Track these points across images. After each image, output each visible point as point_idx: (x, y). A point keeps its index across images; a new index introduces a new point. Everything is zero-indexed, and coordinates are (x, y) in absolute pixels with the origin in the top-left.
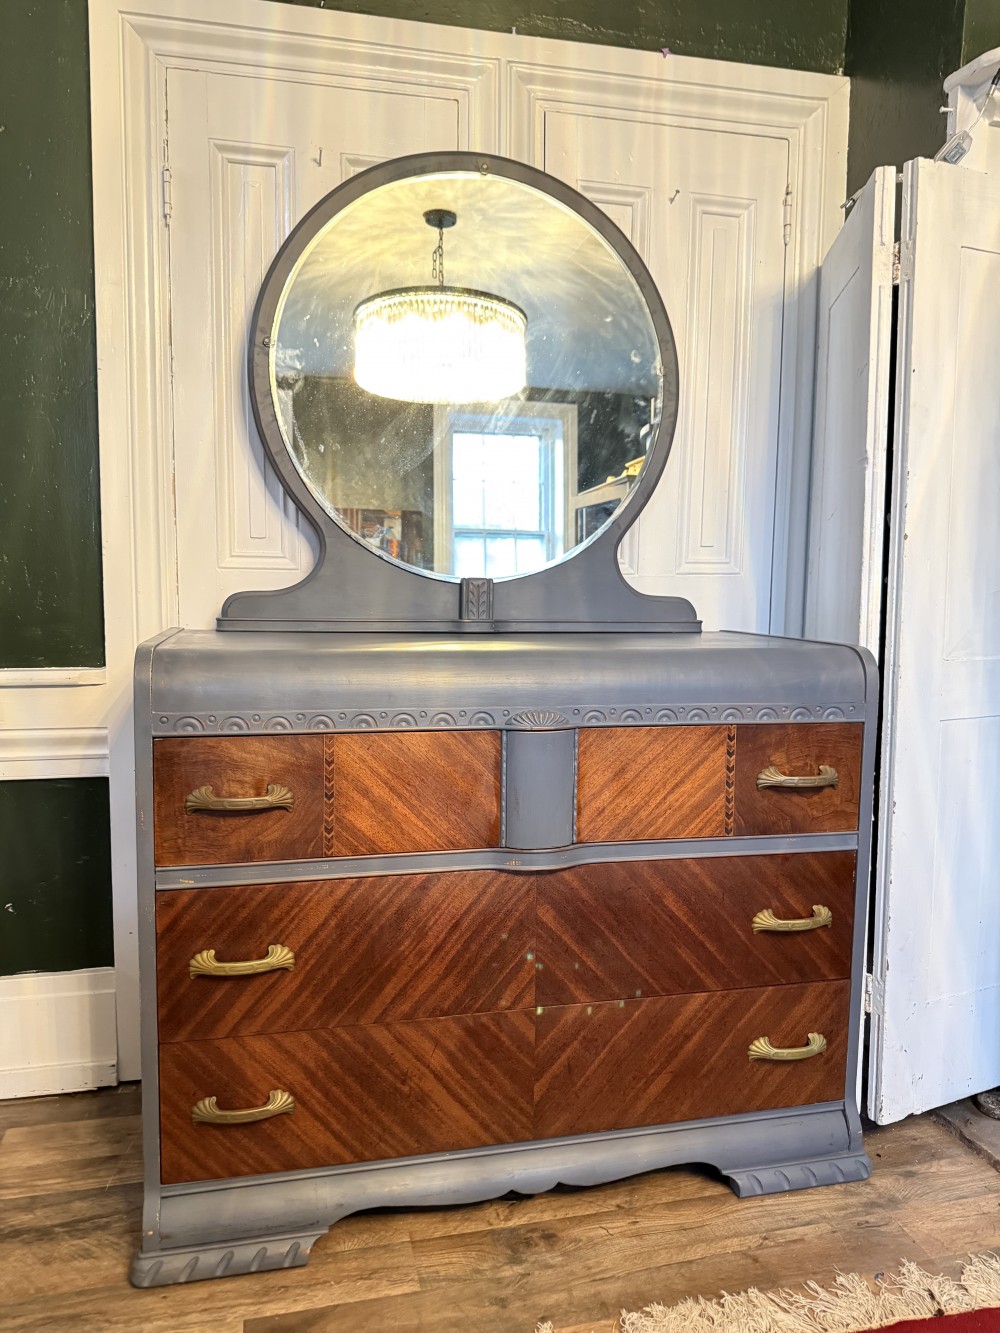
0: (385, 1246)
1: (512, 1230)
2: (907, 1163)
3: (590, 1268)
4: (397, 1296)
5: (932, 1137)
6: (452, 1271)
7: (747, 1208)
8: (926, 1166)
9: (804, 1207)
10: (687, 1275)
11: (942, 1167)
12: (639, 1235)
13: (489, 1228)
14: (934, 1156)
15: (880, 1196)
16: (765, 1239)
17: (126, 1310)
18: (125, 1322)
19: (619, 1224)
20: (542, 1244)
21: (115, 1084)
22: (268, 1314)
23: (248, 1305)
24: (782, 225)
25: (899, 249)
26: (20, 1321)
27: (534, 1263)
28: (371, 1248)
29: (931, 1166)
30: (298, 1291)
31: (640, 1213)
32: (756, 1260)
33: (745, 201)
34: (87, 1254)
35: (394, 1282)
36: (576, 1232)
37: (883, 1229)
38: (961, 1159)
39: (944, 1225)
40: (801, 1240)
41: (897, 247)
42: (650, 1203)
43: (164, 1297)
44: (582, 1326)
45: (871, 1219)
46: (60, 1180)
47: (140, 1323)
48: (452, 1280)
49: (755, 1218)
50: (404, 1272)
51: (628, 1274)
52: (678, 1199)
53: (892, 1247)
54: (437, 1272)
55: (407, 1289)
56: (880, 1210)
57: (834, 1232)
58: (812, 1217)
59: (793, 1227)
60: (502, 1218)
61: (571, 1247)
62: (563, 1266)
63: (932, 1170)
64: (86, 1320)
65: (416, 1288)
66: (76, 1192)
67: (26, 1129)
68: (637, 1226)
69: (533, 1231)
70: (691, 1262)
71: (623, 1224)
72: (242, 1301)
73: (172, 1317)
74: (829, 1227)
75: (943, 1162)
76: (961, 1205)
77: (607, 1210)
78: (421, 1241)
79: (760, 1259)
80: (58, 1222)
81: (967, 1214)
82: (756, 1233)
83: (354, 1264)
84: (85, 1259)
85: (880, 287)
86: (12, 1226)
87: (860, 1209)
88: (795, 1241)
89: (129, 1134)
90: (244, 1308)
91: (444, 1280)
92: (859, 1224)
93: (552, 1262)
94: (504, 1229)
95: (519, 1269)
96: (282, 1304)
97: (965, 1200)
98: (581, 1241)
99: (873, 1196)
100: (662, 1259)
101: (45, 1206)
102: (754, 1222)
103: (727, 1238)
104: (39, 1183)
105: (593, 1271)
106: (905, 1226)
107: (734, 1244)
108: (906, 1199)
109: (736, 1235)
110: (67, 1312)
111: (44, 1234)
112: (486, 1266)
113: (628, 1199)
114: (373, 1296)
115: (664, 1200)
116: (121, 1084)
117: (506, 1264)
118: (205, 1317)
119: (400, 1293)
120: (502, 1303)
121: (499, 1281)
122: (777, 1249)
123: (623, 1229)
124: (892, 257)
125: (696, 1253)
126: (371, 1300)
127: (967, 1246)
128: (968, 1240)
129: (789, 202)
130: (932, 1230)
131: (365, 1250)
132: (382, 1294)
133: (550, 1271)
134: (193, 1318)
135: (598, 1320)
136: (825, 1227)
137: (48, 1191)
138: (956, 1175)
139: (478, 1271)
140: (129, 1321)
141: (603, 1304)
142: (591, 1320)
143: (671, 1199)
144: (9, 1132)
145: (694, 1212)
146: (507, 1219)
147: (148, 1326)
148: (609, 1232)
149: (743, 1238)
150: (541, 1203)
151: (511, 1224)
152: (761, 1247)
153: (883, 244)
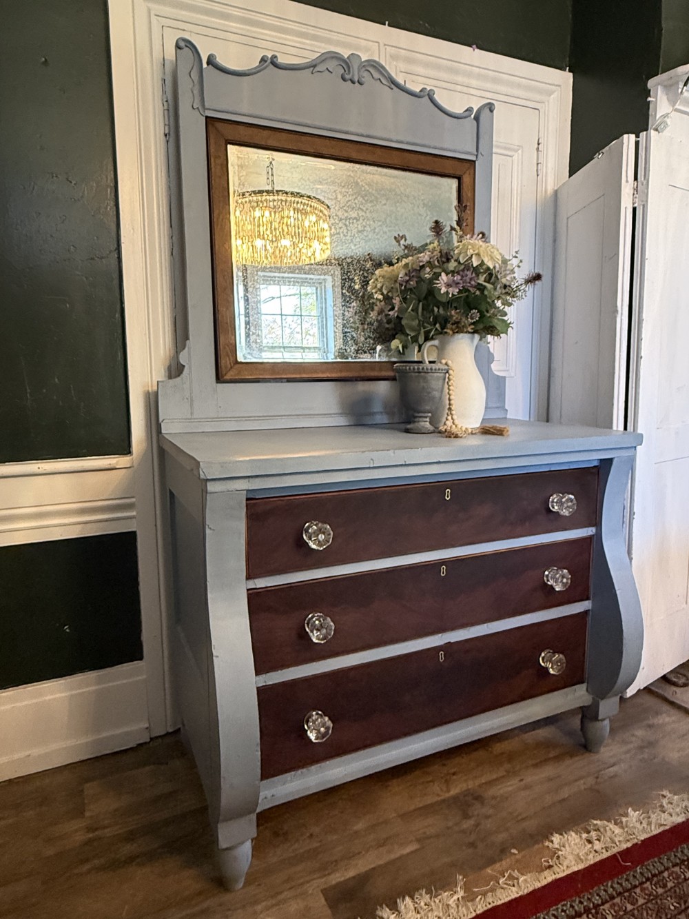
0: (384, 822)
1: (455, 797)
3: (512, 814)
4: (408, 854)
6: (433, 831)
7: (577, 761)
8: (656, 720)
9: (606, 755)
10: (567, 808)
11: (665, 719)
12: (527, 787)
13: (441, 798)
14: (657, 713)
15: (643, 741)
16: (597, 778)
18: (240, 908)
20: (476, 803)
21: (148, 740)
22: (334, 883)
23: (317, 879)
24: (536, 163)
25: (637, 185)
27: (478, 815)
28: (375, 824)
29: (659, 719)
30: (344, 863)
31: (522, 773)
32: (598, 792)
33: (516, 147)
35: (402, 845)
36: (493, 791)
37: (654, 761)
38: (670, 713)
39: (683, 753)
40: (616, 775)
42: (523, 766)
43: (260, 884)
45: (645, 756)
46: (143, 815)
47: (251, 906)
48: (436, 836)
50: (404, 836)
51: (535, 813)
53: (664, 771)
54: (425, 833)
55: (411, 848)
56: (646, 750)
57: (631, 767)
58: (614, 760)
59: (608, 768)
60: (444, 791)
61: (494, 802)
62: (495, 815)
63: (661, 721)
64: (214, 912)
65: (417, 846)
67: (99, 782)
68: (524, 781)
69: (467, 795)
70: (565, 799)
71: (516, 782)
72: (312, 877)
73: (272, 897)
74: (626, 765)
75: (664, 715)
76: (686, 740)
77: (501, 775)
78: (405, 814)
79: (600, 791)
80: (156, 846)
82: (590, 775)
83: (370, 837)
85: (627, 207)
86: (125, 855)
87: (636, 751)
88: (613, 777)
90: (316, 881)
91: (431, 837)
92: (640, 760)
93: (488, 813)
94: (450, 798)
95: (471, 822)
96: (339, 874)
98: (497, 797)
99: (639, 742)
100: (549, 799)
101: (143, 836)
102: (586, 768)
103: (576, 781)
104: (128, 820)
105: (514, 815)
106: (664, 757)
107: (582, 784)
108: (656, 741)
109: (580, 778)
111: (151, 856)
114: (393, 856)
116: (153, 739)
117: (462, 820)
118: (294, 893)
119: (408, 851)
120: (473, 845)
121: (464, 832)
122: (606, 783)
123: (516, 786)
124: (633, 190)
125: (565, 793)
126: (394, 860)
129: (540, 149)
131: (372, 827)
132: (398, 855)
133: (490, 820)
134: (285, 895)
136: (624, 765)
139: (448, 828)
140: (244, 906)
141: (531, 836)
144: (86, 786)
146: (448, 791)
147: (259, 908)
148: (510, 789)
149: (585, 780)
150: (462, 777)
151: (452, 794)
152: (597, 783)
153: (627, 182)
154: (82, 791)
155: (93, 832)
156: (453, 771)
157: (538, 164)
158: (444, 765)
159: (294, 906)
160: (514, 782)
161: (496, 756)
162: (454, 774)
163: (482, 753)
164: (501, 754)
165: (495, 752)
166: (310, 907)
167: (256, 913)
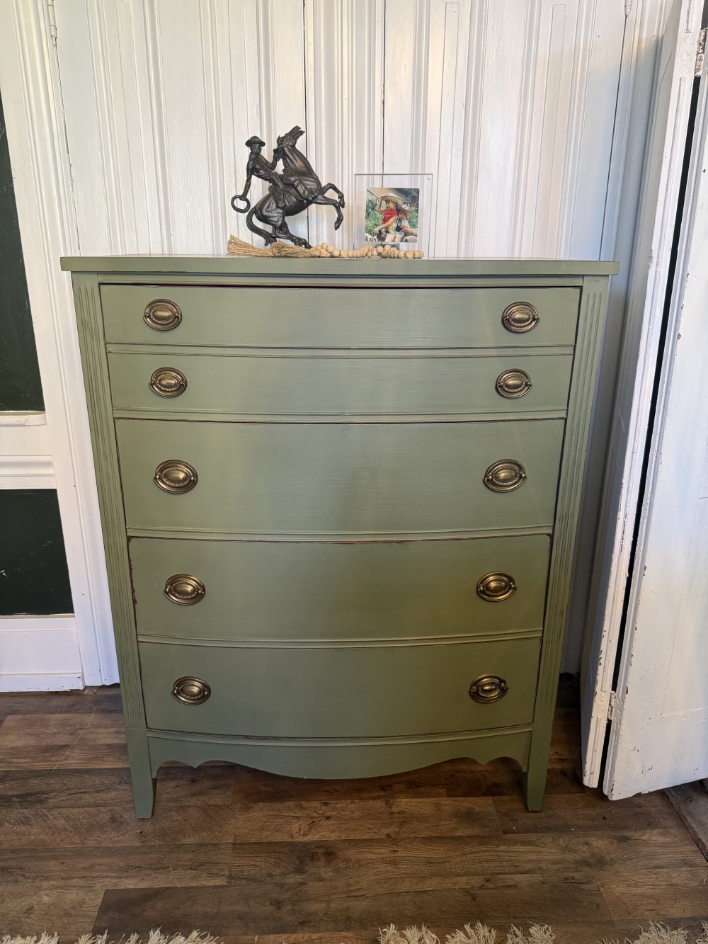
0: (215, 844)
1: (306, 844)
2: (626, 828)
3: (349, 886)
4: (209, 887)
5: (655, 806)
6: (253, 872)
7: (483, 851)
8: (640, 833)
9: (527, 857)
10: (418, 903)
11: (654, 836)
12: (394, 863)
13: (290, 840)
14: (651, 825)
15: (592, 855)
16: (488, 880)
17: (36, 869)
18: (32, 878)
19: (382, 851)
20: (323, 859)
21: (82, 688)
22: (122, 888)
23: (111, 877)
25: (705, 36)
27: (311, 874)
28: (205, 844)
29: (644, 834)
30: (147, 872)
31: (402, 844)
32: (474, 899)
34: (25, 821)
35: (211, 875)
36: (351, 853)
37: (582, 886)
38: (671, 830)
39: (634, 891)
40: (516, 886)
41: (703, 34)
42: (412, 835)
43: (62, 863)
44: (327, 934)
45: (577, 875)
46: (27, 760)
47: (42, 880)
48: (250, 880)
49: (487, 861)
50: (221, 867)
51: (375, 895)
52: (434, 835)
53: (585, 904)
54: (243, 872)
55: (218, 882)
56: (586, 869)
57: (543, 883)
58: (531, 867)
59: (513, 874)
60: (302, 832)
61: (342, 865)
62: (331, 881)
63: (644, 838)
64: (11, 872)
65: (224, 882)
66: (34, 771)
67: (19, 717)
68: (396, 855)
69: (318, 847)
70: (424, 892)
71: (387, 851)
72: (109, 874)
73: (63, 879)
74: (541, 878)
76: (655, 874)
77: (378, 837)
78: (240, 844)
79: (478, 898)
80: (16, 793)
81: (658, 883)
82: (482, 874)
83: (190, 856)
84: (24, 824)
85: (681, 79)
87: (571, 865)
88: (509, 887)
89: (80, 729)
90: (108, 880)
91: (245, 879)
92: (566, 879)
93: (325, 876)
94: (300, 843)
95: (299, 878)
96: (133, 881)
97: (660, 870)
98: (351, 860)
99: (587, 855)
100: (404, 886)
101: (12, 780)
102: (485, 864)
103: (459, 875)
104: (15, 760)
105: (351, 888)
106: (603, 886)
107: (462, 882)
108: (613, 861)
109: (466, 874)
111: (5, 801)
112: (278, 871)
113: (397, 830)
114: (194, 884)
115: (423, 835)
116: (86, 687)
117: (291, 872)
118: (83, 883)
119: (212, 884)
120: (278, 904)
121: (282, 886)
122: (494, 891)
123: (384, 856)
124: (696, 45)
125: (432, 885)
126: (191, 887)
127: (647, 913)
128: (649, 907)
130: (623, 893)
131: (200, 845)
132: (199, 884)
133: (321, 884)
134: (74, 882)
135: (341, 931)
136: (538, 877)
137: (18, 768)
138: (663, 845)
139: (270, 875)
140: (36, 877)
141: (349, 918)
142: (336, 930)
143: (429, 834)
144: (10, 717)
145: (442, 849)
146: (305, 834)
147: (45, 884)
148: (374, 856)
149: (471, 878)
150: (333, 824)
151: (307, 839)
152: (482, 887)
153: (688, 31)
156: (329, 814)
158: (325, 804)
159: (73, 896)
160: (384, 851)
161: (392, 813)
162: (328, 818)
163: (379, 804)
164: (400, 813)
165: (395, 809)
166: (85, 903)
167: (40, 888)
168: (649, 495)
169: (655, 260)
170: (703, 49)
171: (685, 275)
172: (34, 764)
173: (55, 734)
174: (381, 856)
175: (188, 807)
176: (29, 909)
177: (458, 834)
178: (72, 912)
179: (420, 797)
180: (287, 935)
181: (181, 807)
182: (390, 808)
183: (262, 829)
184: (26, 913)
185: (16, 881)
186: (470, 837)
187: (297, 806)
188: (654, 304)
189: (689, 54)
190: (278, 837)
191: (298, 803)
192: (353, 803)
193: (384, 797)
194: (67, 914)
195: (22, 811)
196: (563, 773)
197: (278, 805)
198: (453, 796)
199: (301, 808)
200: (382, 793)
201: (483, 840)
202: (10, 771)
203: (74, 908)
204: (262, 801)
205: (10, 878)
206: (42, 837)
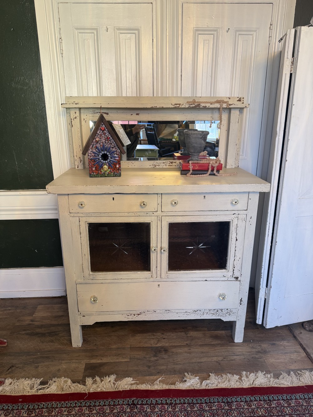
0: (123, 348)
1: (157, 347)
2: (274, 340)
3: (174, 360)
5: (285, 333)
6: (138, 357)
7: (222, 349)
8: (279, 342)
10: (199, 366)
11: (285, 343)
12: (190, 353)
13: (151, 346)
14: (283, 339)
15: (262, 350)
16: (224, 358)
17: (59, 357)
18: (58, 360)
19: (185, 349)
20: (163, 352)
21: (65, 295)
22: (91, 362)
23: (87, 359)
25: (293, 60)
26: (35, 356)
27: (160, 357)
28: (120, 348)
29: (281, 342)
30: (100, 357)
31: (192, 347)
32: (220, 364)
34: (52, 341)
35: (123, 358)
36: (174, 350)
38: (291, 341)
39: (277, 361)
40: (234, 360)
41: (293, 59)
42: (196, 344)
44: (167, 376)
45: (256, 356)
46: (49, 321)
47: (62, 360)
48: (138, 359)
49: (223, 352)
50: (127, 355)
51: (184, 363)
52: (204, 344)
53: (260, 365)
54: (135, 356)
55: (126, 360)
56: (260, 354)
57: (244, 359)
58: (240, 354)
59: (233, 356)
60: (155, 343)
61: (171, 354)
62: (167, 359)
63: (281, 344)
64: (50, 358)
65: (129, 360)
66: (52, 324)
67: (43, 306)
68: (190, 350)
69: (163, 348)
70: (201, 362)
71: (187, 349)
72: (86, 358)
73: (69, 360)
74: (244, 357)
75: (285, 342)
76: (285, 355)
77: (183, 345)
78: (133, 348)
79: (221, 364)
80: (46, 332)
81: (286, 358)
82: (222, 356)
83: (115, 352)
84: (51, 342)
85: (286, 74)
86: (36, 332)
87: (255, 353)
88: (232, 360)
90: (86, 360)
91: (136, 359)
92: (252, 357)
93: (165, 358)
94: (155, 347)
95: (156, 358)
96: (95, 360)
97: (287, 354)
98: (174, 352)
99: (260, 349)
100: (194, 360)
101: (45, 328)
102: (223, 353)
103: (214, 357)
104: (44, 321)
105: (175, 361)
106: (266, 360)
107: (215, 359)
108: (269, 352)
109: (216, 356)
110: (45, 356)
111: (43, 335)
112: (147, 357)
113: (190, 342)
114: (117, 361)
115: (200, 344)
117: (153, 357)
118: (77, 361)
119: (124, 361)
120: (149, 367)
121: (150, 361)
122: (227, 362)
123: (186, 351)
124: (291, 63)
125: (204, 360)
127: (282, 368)
128: (283, 366)
129: (271, 28)
130: (273, 362)
131: (118, 348)
132: (119, 361)
133: (164, 360)
134: (74, 361)
135: (173, 375)
136: (242, 357)
137: (46, 323)
138: (287, 346)
139: (145, 358)
140: (59, 360)
141: (175, 371)
142: (170, 374)
143: (202, 343)
144: (39, 306)
145: (207, 348)
146: (156, 344)
147: (63, 362)
148: (182, 351)
149: (218, 357)
150: (166, 341)
151: (157, 346)
152: (222, 360)
153: (288, 58)
154: (37, 308)
155: (32, 322)
156: (164, 337)
157: (269, 37)
158: (163, 334)
159: (74, 365)
160: (186, 349)
161: (187, 337)
162: (164, 339)
163: (183, 334)
164: (190, 337)
165: (188, 335)
166: (79, 367)
167: (61, 363)
168: (277, 216)
169: (278, 134)
170: (293, 64)
171: (288, 140)
172: (52, 322)
173: (58, 312)
174: (185, 351)
175: (112, 336)
176: (59, 370)
177: (212, 343)
178: (75, 370)
179: (197, 331)
180: (153, 376)
181: (109, 336)
182: (187, 335)
183: (140, 342)
184: (58, 371)
185: (52, 361)
186: (217, 344)
187: (152, 335)
188: (278, 149)
189: (288, 66)
190: (146, 345)
191: (152, 334)
192: (173, 333)
193: (184, 331)
194: (73, 371)
195: (50, 338)
196: (250, 322)
197: (145, 335)
198: (210, 331)
199: (154, 335)
200: (184, 330)
201: (222, 345)
202: (43, 325)
203: (75, 369)
204: (139, 333)
205: (50, 360)
206: (59, 346)
